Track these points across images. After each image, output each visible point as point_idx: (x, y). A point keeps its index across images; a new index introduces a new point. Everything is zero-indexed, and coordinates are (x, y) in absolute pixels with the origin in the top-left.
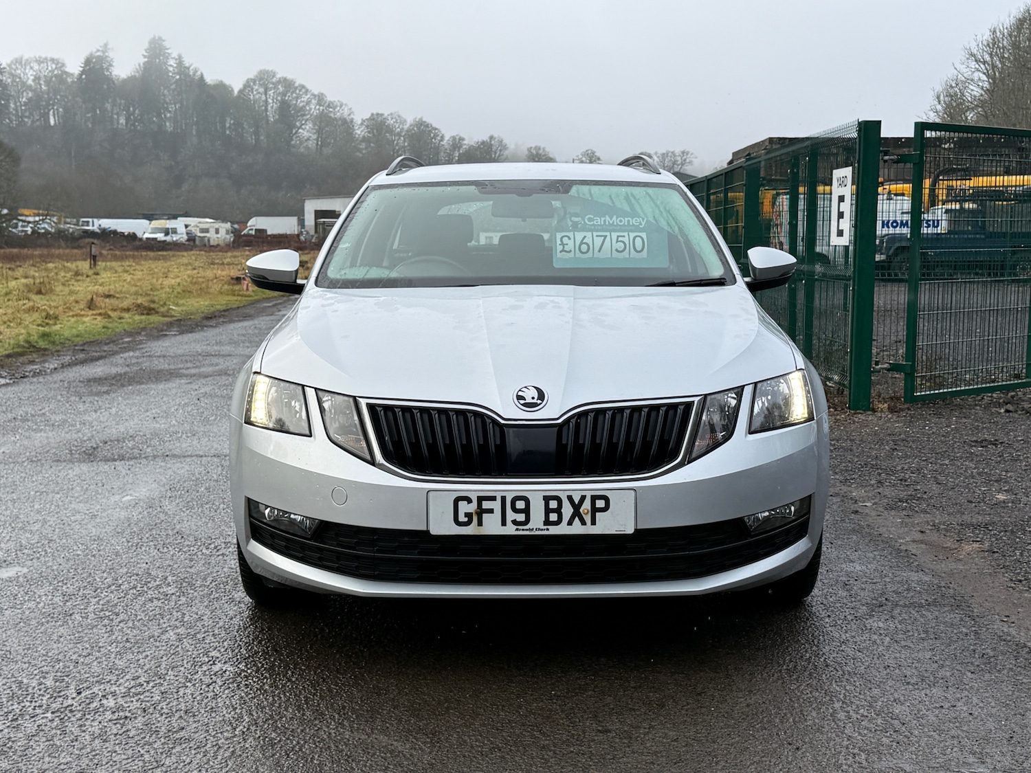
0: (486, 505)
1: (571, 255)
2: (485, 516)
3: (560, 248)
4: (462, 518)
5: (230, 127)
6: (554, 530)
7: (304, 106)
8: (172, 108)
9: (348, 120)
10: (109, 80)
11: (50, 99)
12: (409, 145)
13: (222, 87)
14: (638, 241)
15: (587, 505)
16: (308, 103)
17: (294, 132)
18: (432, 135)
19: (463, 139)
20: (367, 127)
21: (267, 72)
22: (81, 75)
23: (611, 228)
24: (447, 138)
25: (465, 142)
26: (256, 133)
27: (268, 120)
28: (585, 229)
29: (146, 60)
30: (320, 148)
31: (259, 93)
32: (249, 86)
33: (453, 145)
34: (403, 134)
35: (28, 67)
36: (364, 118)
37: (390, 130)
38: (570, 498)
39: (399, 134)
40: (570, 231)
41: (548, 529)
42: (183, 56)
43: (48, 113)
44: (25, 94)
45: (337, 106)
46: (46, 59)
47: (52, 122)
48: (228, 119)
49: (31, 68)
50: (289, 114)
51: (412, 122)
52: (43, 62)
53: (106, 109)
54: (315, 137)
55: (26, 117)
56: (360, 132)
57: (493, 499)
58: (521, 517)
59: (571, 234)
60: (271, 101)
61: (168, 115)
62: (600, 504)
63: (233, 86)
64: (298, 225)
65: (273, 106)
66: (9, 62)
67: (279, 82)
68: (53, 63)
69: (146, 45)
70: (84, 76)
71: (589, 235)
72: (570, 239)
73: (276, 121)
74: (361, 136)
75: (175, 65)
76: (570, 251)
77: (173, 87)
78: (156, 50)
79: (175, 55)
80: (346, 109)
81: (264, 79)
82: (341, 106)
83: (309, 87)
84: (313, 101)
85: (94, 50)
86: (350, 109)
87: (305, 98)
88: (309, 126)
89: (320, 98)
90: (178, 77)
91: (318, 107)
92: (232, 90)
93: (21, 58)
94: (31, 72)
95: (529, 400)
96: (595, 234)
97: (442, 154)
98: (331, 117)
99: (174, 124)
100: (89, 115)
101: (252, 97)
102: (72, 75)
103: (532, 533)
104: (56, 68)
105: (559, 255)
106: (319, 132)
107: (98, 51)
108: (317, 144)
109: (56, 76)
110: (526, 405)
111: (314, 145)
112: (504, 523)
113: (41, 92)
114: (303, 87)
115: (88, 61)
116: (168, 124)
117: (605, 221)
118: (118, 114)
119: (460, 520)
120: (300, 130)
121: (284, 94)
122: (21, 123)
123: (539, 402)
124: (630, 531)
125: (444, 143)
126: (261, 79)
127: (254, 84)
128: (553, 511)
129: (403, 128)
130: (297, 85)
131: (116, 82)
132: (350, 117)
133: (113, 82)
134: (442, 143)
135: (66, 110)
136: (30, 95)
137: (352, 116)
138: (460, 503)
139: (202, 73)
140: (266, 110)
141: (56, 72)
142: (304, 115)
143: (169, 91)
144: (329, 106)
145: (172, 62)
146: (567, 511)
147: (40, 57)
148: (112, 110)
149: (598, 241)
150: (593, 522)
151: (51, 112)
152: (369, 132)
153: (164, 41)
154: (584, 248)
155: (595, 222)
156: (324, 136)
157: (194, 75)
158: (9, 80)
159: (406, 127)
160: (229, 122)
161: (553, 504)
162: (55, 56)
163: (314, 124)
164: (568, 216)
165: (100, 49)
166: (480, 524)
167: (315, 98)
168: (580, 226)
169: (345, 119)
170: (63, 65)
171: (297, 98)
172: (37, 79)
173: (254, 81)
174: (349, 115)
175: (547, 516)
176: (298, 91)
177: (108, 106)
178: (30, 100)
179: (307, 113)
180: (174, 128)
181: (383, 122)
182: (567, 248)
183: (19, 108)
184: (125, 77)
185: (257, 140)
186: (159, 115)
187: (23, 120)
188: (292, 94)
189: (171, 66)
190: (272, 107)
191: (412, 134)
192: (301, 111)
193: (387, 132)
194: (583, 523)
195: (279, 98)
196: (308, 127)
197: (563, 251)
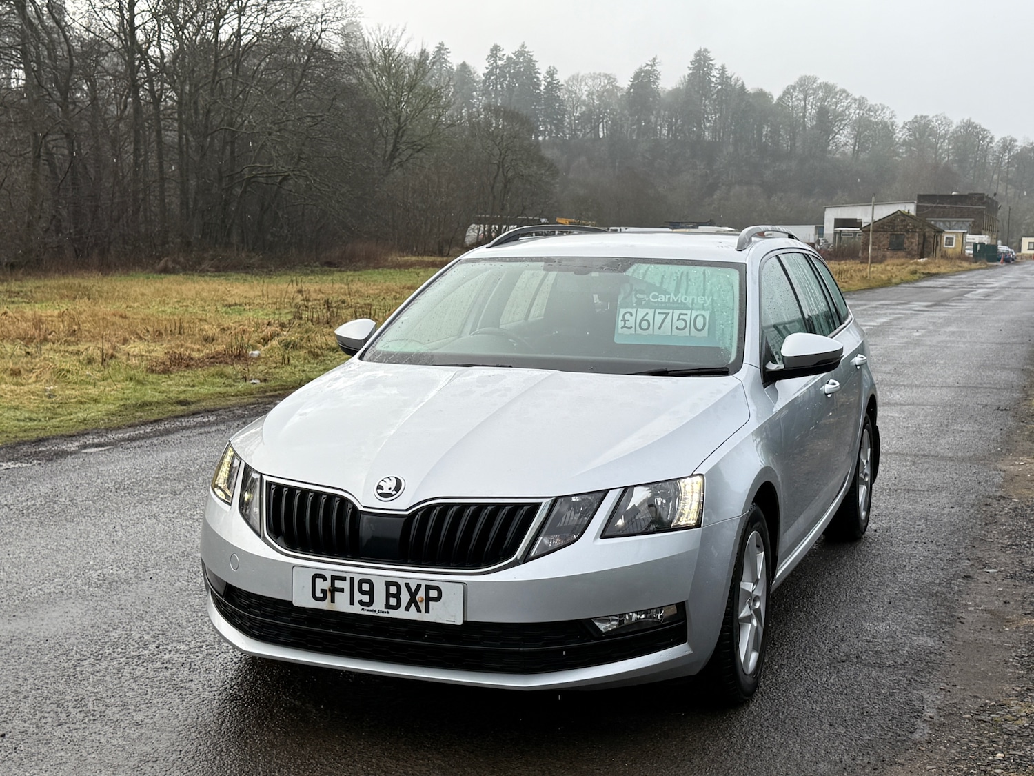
0: (338, 584)
1: (632, 331)
2: (337, 594)
3: (621, 324)
4: (318, 594)
5: (766, 135)
6: (393, 614)
7: (843, 111)
8: (712, 117)
9: (889, 124)
10: (655, 93)
11: (601, 113)
12: (953, 148)
13: (762, 95)
14: (700, 320)
15: (422, 594)
16: (848, 107)
17: (831, 137)
18: (980, 137)
19: (1015, 141)
20: (909, 130)
21: (808, 78)
22: (630, 89)
23: (675, 306)
24: (997, 139)
25: (1016, 144)
26: (793, 139)
27: (805, 127)
28: (649, 305)
29: (691, 72)
30: (856, 153)
31: (798, 99)
32: (789, 93)
33: (1003, 147)
34: (948, 136)
35: (583, 83)
36: (907, 121)
37: (933, 132)
38: (407, 585)
39: (944, 137)
40: (633, 308)
41: (388, 613)
42: (726, 66)
43: (598, 126)
44: (579, 109)
45: (878, 109)
46: (600, 75)
47: (601, 135)
48: (766, 127)
49: (586, 84)
50: (826, 120)
51: (959, 124)
52: (597, 78)
53: (650, 121)
54: (851, 142)
55: (578, 130)
56: (900, 135)
57: (344, 579)
58: (366, 599)
59: (633, 311)
60: (810, 107)
61: (708, 124)
62: (433, 594)
63: (773, 94)
64: (816, 234)
65: (812, 111)
66: (567, 79)
67: (820, 87)
68: (606, 78)
69: (692, 58)
70: (632, 90)
71: (651, 312)
72: (632, 315)
73: (812, 128)
74: (902, 140)
75: (718, 76)
76: (631, 327)
77: (715, 97)
78: (701, 62)
79: (718, 66)
80: (888, 112)
81: (804, 85)
82: (882, 110)
83: (850, 92)
84: (853, 105)
85: (644, 65)
86: (892, 112)
87: (845, 103)
88: (847, 130)
89: (861, 103)
90: (720, 87)
91: (858, 111)
92: (772, 98)
93: (578, 75)
94: (586, 88)
95: (386, 491)
96: (658, 311)
97: (990, 157)
98: (871, 121)
99: (713, 133)
100: (635, 127)
101: (790, 104)
102: (622, 89)
103: (375, 614)
104: (608, 83)
105: (620, 331)
106: (857, 137)
107: (647, 65)
108: (854, 149)
109: (607, 91)
110: (382, 495)
111: (851, 150)
112: (352, 603)
113: (594, 106)
114: (844, 91)
115: (637, 76)
116: (707, 133)
117: (669, 298)
118: (661, 126)
119: (317, 595)
120: (837, 136)
121: (824, 100)
122: (574, 136)
123: (395, 492)
124: (459, 622)
125: (993, 145)
126: (801, 86)
127: (794, 91)
128: (394, 596)
129: (948, 131)
130: (837, 89)
131: (661, 94)
132: (892, 120)
133: (659, 94)
134: (991, 145)
135: (614, 123)
136: (584, 109)
137: (894, 119)
138: (317, 580)
139: (743, 82)
140: (804, 116)
141: (607, 87)
142: (842, 120)
143: (710, 102)
144: (869, 110)
145: (715, 73)
146: (405, 597)
147: (594, 74)
148: (656, 121)
149: (659, 318)
150: (427, 611)
151: (601, 126)
152: (910, 136)
153: (709, 52)
154: (645, 325)
155: (659, 300)
156: (862, 140)
157: (736, 84)
158: (566, 96)
159: (951, 129)
160: (766, 130)
161: (393, 590)
162: (608, 73)
163: (853, 129)
164: (634, 293)
165: (649, 63)
166: (333, 601)
167: (855, 103)
168: (643, 303)
169: (886, 123)
170: (615, 80)
171: (837, 103)
172: (590, 94)
173: (794, 87)
174: (891, 118)
175: (388, 600)
176: (838, 96)
177: (653, 118)
178: (583, 114)
179: (845, 118)
180: (712, 138)
181: (926, 125)
182: (628, 324)
183: (573, 122)
184: (670, 89)
185: (793, 146)
186: (699, 125)
187: (576, 134)
188: (832, 99)
189: (714, 76)
190: (810, 114)
191: (958, 137)
192: (839, 117)
193: (930, 135)
194: (419, 610)
195: (819, 104)
196: (845, 132)
197: (624, 327)
